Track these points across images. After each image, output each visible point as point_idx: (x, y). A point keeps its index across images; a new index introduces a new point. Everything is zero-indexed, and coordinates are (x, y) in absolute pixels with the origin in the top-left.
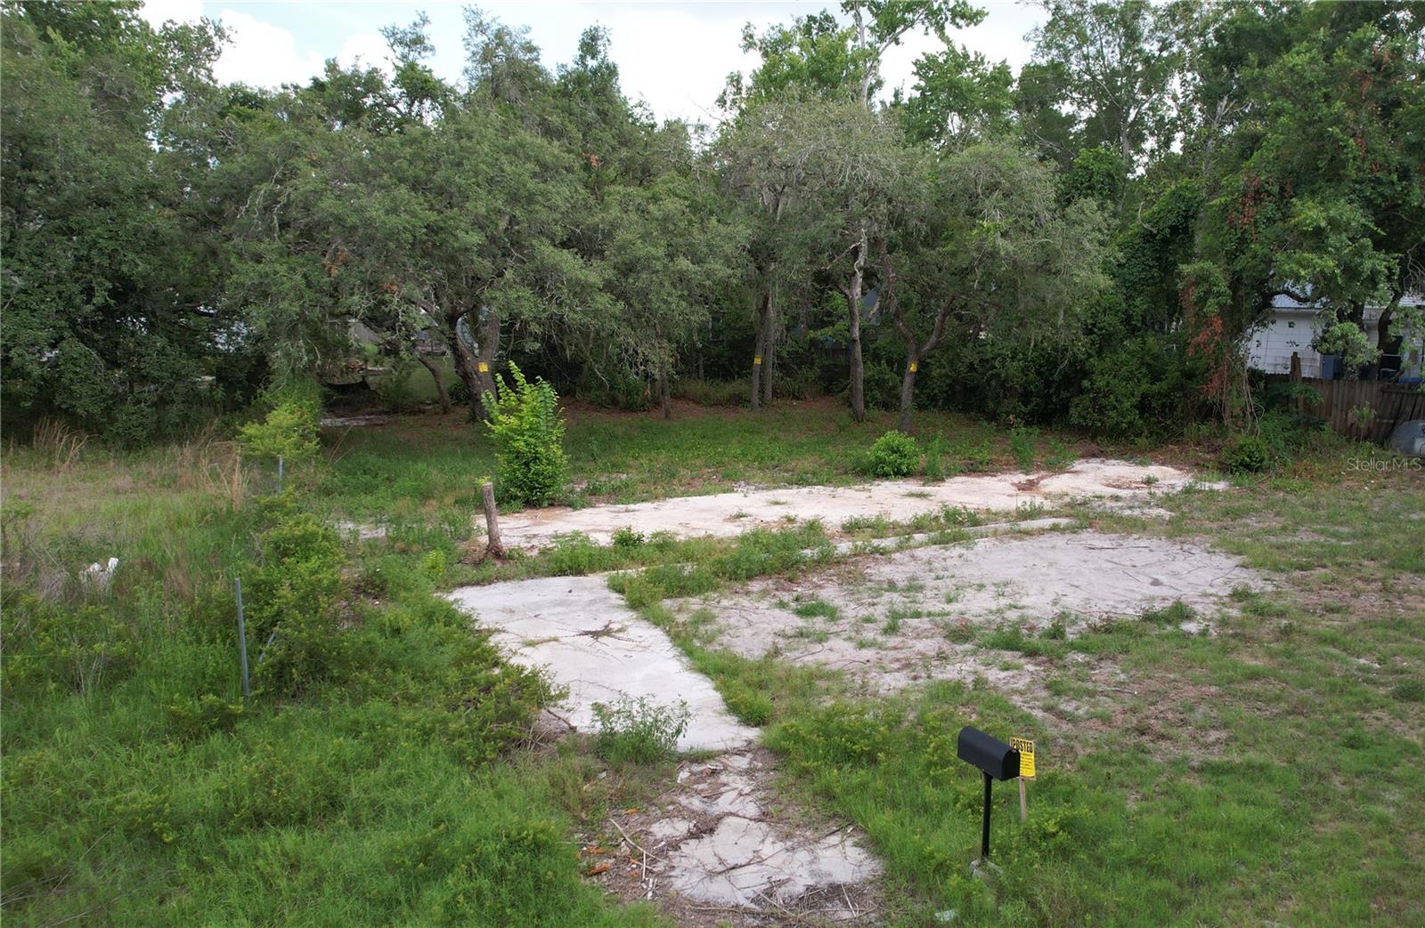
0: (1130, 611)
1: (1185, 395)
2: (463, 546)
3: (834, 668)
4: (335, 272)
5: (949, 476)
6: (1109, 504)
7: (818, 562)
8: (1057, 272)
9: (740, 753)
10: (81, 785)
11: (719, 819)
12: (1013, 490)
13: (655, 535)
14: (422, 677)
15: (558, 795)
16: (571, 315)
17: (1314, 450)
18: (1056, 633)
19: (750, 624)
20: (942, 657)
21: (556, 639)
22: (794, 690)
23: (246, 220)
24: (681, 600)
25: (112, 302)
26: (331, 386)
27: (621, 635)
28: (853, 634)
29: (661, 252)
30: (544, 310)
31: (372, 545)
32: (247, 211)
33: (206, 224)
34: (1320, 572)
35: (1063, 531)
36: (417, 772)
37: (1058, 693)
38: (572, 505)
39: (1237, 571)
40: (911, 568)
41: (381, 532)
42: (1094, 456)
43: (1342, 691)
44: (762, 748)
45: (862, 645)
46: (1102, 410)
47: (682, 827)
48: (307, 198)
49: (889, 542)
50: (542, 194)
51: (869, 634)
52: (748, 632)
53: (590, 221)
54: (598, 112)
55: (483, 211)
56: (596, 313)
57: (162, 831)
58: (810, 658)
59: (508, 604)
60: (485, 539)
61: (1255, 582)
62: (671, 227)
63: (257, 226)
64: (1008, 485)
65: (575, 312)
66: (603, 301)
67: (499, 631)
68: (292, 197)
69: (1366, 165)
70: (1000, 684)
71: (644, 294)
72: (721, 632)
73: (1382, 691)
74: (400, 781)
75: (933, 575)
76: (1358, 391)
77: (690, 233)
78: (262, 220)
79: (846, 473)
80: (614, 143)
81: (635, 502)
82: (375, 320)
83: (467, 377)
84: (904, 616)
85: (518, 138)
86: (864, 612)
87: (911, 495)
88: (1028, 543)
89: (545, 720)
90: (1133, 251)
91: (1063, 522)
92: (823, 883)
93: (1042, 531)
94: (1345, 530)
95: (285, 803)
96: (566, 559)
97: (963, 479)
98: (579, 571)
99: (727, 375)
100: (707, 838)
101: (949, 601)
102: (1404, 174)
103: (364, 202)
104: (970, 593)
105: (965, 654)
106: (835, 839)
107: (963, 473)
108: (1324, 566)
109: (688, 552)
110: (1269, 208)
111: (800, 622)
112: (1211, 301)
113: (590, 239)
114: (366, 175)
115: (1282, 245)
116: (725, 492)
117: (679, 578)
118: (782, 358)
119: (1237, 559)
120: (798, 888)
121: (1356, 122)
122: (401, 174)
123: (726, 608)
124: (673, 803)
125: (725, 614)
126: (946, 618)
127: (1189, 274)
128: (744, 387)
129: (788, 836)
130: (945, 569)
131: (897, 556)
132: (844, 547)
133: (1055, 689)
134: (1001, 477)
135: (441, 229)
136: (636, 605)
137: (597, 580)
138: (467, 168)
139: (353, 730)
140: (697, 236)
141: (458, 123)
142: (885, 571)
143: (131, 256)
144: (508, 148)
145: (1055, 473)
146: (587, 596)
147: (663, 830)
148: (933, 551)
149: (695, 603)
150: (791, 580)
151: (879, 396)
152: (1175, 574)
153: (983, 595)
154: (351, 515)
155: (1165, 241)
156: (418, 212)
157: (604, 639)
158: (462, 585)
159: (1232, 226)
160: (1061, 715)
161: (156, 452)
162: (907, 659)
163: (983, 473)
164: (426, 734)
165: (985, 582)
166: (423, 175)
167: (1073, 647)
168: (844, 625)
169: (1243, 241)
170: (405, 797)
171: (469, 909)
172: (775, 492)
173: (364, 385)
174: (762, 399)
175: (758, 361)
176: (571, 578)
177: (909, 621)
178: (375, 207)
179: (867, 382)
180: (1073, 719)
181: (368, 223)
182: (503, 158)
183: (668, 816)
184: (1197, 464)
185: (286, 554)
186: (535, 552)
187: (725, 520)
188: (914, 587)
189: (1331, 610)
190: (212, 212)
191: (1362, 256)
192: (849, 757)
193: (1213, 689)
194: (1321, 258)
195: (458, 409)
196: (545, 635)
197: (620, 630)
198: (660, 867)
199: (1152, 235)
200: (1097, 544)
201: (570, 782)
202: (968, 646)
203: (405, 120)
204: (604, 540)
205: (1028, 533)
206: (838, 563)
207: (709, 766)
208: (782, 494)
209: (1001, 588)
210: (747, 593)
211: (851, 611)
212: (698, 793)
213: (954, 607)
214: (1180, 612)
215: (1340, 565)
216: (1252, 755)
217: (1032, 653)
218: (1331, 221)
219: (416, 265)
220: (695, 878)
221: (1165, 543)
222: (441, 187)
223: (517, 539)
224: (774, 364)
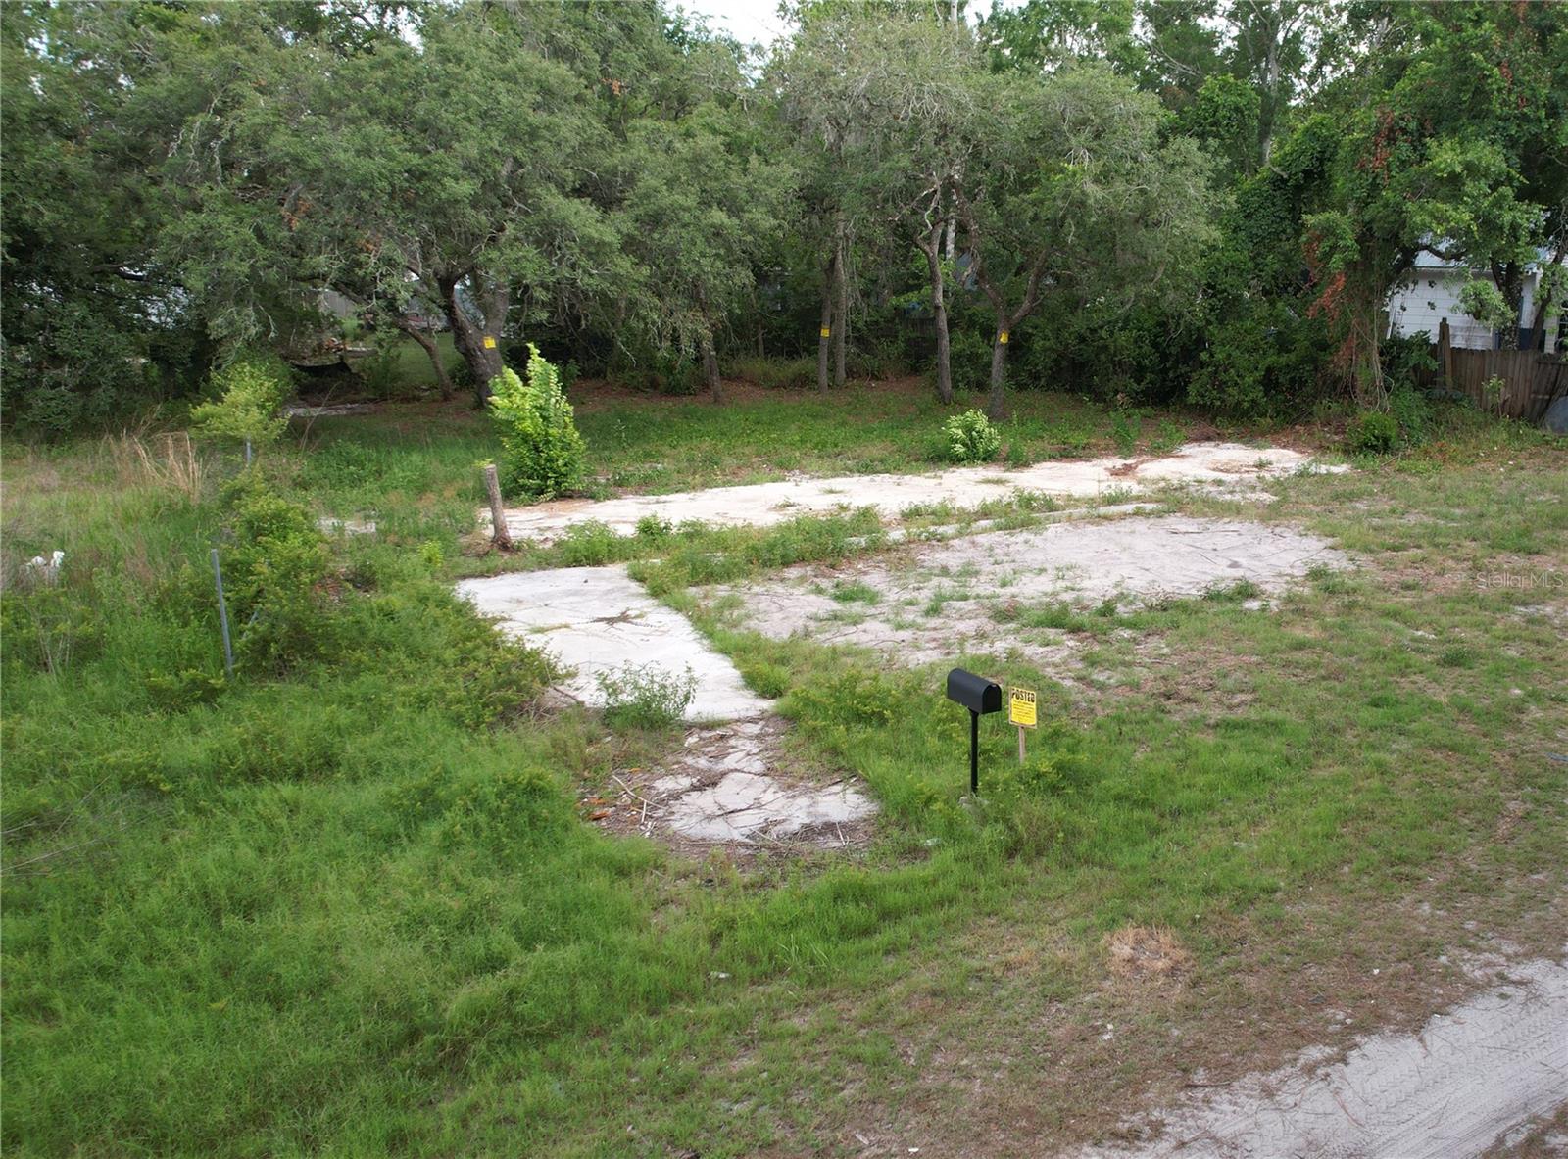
0: (1193, 591)
1: (1316, 369)
2: (464, 540)
3: (863, 646)
4: (296, 225)
5: (1037, 461)
6: (1208, 488)
7: (866, 549)
8: (1157, 224)
9: (752, 721)
10: (66, 748)
11: (724, 774)
12: (1105, 475)
13: (684, 525)
14: (416, 655)
15: (559, 754)
16: (586, 279)
17: (1455, 429)
18: (1108, 610)
19: (781, 609)
20: (981, 636)
21: (567, 626)
22: (816, 666)
23: (178, 159)
24: (708, 587)
25: (13, 260)
26: (301, 368)
27: (638, 621)
28: (891, 617)
29: (691, 201)
30: (553, 273)
31: (361, 540)
32: (180, 147)
33: (126, 163)
34: (1413, 552)
35: (1148, 515)
36: (414, 735)
37: (1093, 664)
38: (593, 497)
39: (1324, 553)
40: (970, 553)
41: (372, 528)
42: (1209, 439)
43: (1385, 658)
44: (775, 715)
45: (899, 627)
46: (1221, 387)
47: (685, 782)
48: (255, 132)
49: (949, 530)
50: (547, 128)
51: (910, 615)
52: (780, 615)
53: (608, 162)
54: (622, 27)
55: (475, 153)
56: (616, 279)
57: (157, 782)
58: (842, 638)
59: (516, 595)
60: (490, 532)
61: (1338, 563)
62: (705, 170)
63: (194, 167)
64: (1101, 470)
65: (591, 275)
66: (624, 264)
67: (504, 620)
68: (237, 132)
69: (1513, 98)
70: (1035, 658)
71: (671, 254)
72: (748, 617)
73: (1429, 658)
74: (398, 742)
75: (992, 560)
76: (1511, 363)
77: (727, 177)
78: (199, 159)
79: (917, 460)
80: (642, 66)
81: (668, 492)
82: (352, 286)
83: (469, 354)
84: (951, 598)
85: (519, 59)
86: (907, 595)
87: (988, 481)
88: (1107, 529)
89: (551, 697)
90: (1262, 200)
91: (1149, 507)
92: (819, 822)
93: (1124, 516)
94: (1458, 512)
95: (280, 761)
96: (581, 547)
97: (1054, 464)
98: (594, 560)
99: (792, 353)
100: (709, 791)
101: (1004, 585)
102: (1553, 111)
103: (328, 139)
104: (1026, 578)
105: (1008, 632)
106: (837, 788)
107: (1052, 458)
108: (1419, 547)
109: (721, 541)
110: (1404, 148)
111: (836, 606)
112: (1336, 257)
113: (610, 185)
114: (329, 106)
115: (1416, 191)
116: (774, 481)
117: (705, 564)
118: (859, 330)
119: (1330, 541)
120: (795, 826)
121: (1504, 48)
122: (372, 105)
123: (757, 594)
124: (678, 763)
125: (755, 600)
126: (994, 600)
127: (1314, 226)
128: (812, 365)
129: (790, 787)
130: (1007, 554)
131: (956, 542)
132: (896, 534)
133: (1091, 661)
134: (1095, 461)
135: (425, 174)
136: (656, 592)
137: (616, 571)
138: (455, 99)
139: (348, 701)
140: (736, 180)
141: (442, 42)
142: (941, 557)
143: (32, 202)
144: (504, 73)
145: (1159, 457)
146: (604, 586)
147: (664, 785)
148: (997, 536)
149: (723, 590)
150: (833, 567)
151: (972, 375)
152: (1257, 556)
153: (1043, 578)
154: (334, 510)
155: (1298, 189)
156: (396, 153)
157: (621, 625)
158: (464, 577)
159: (1363, 169)
160: (1090, 684)
161: (85, 445)
162: (945, 639)
163: (1079, 458)
164: (423, 702)
165: (1046, 566)
166: (400, 107)
167: (1122, 624)
168: (883, 608)
169: (1374, 187)
170: (403, 755)
171: (466, 837)
172: (832, 481)
173: (342, 367)
174: (833, 379)
175: (825, 333)
176: (588, 569)
177: (954, 603)
178: (341, 147)
179: (954, 356)
180: (1102, 687)
181: (335, 166)
182: (500, 86)
183: (674, 773)
184: (1321, 446)
185: (260, 532)
186: (549, 544)
187: (770, 510)
188: (969, 572)
189: (1408, 587)
190: (133, 149)
191: (1501, 208)
192: (861, 718)
193: (1255, 659)
194: (1456, 209)
195: (462, 395)
196: (556, 622)
197: (637, 617)
198: (660, 813)
199: (1284, 181)
200: (1182, 528)
201: (571, 743)
202: (1012, 626)
203: (377, 34)
204: (628, 531)
205: (1108, 518)
206: (888, 549)
207: (720, 732)
208: (838, 483)
209: (1061, 573)
210: (782, 580)
211: (893, 596)
212: (704, 754)
213: (1009, 590)
214: (1246, 591)
215: (1436, 545)
216: (1273, 714)
217: (1076, 630)
218: (1469, 167)
219: (396, 217)
220: (694, 820)
221: (1257, 525)
222: (424, 122)
223: (528, 532)
224: (847, 337)
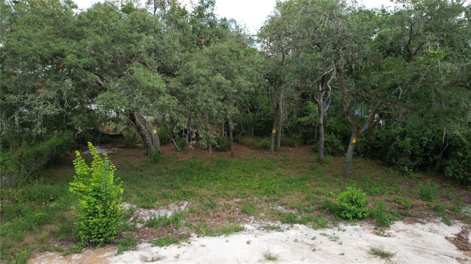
118: (286, 129)
128: (268, 141)
173: (121, 135)
174: (276, 147)
175: (274, 131)
179: (325, 142)
224: (282, 131)
